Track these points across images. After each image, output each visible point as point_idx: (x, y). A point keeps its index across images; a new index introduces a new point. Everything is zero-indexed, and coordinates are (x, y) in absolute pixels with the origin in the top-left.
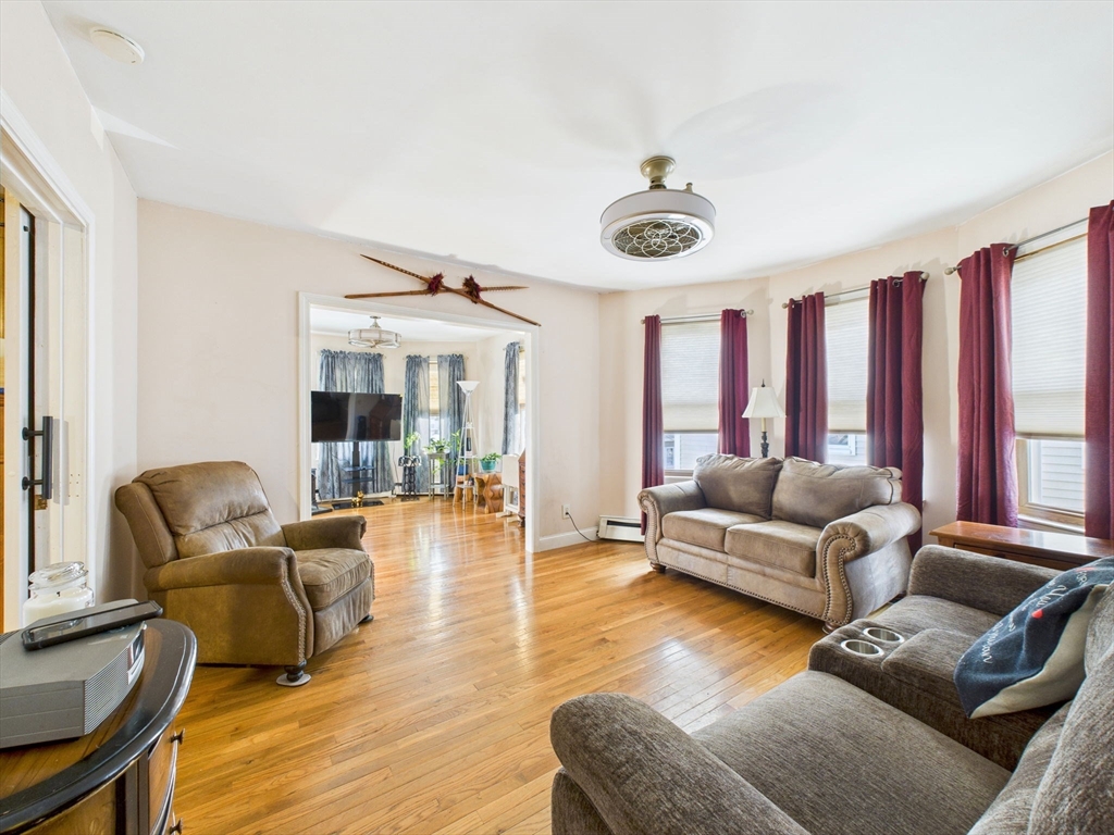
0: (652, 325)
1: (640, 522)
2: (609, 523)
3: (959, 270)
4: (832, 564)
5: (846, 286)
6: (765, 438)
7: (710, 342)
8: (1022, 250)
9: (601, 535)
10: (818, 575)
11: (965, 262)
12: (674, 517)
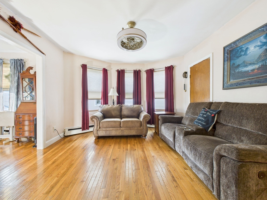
0: (84, 67)
1: (81, 127)
2: (69, 130)
3: (146, 72)
4: (145, 123)
5: (127, 69)
6: (113, 100)
7: (100, 76)
8: (155, 70)
9: (66, 135)
10: (142, 126)
11: (147, 70)
12: (104, 121)
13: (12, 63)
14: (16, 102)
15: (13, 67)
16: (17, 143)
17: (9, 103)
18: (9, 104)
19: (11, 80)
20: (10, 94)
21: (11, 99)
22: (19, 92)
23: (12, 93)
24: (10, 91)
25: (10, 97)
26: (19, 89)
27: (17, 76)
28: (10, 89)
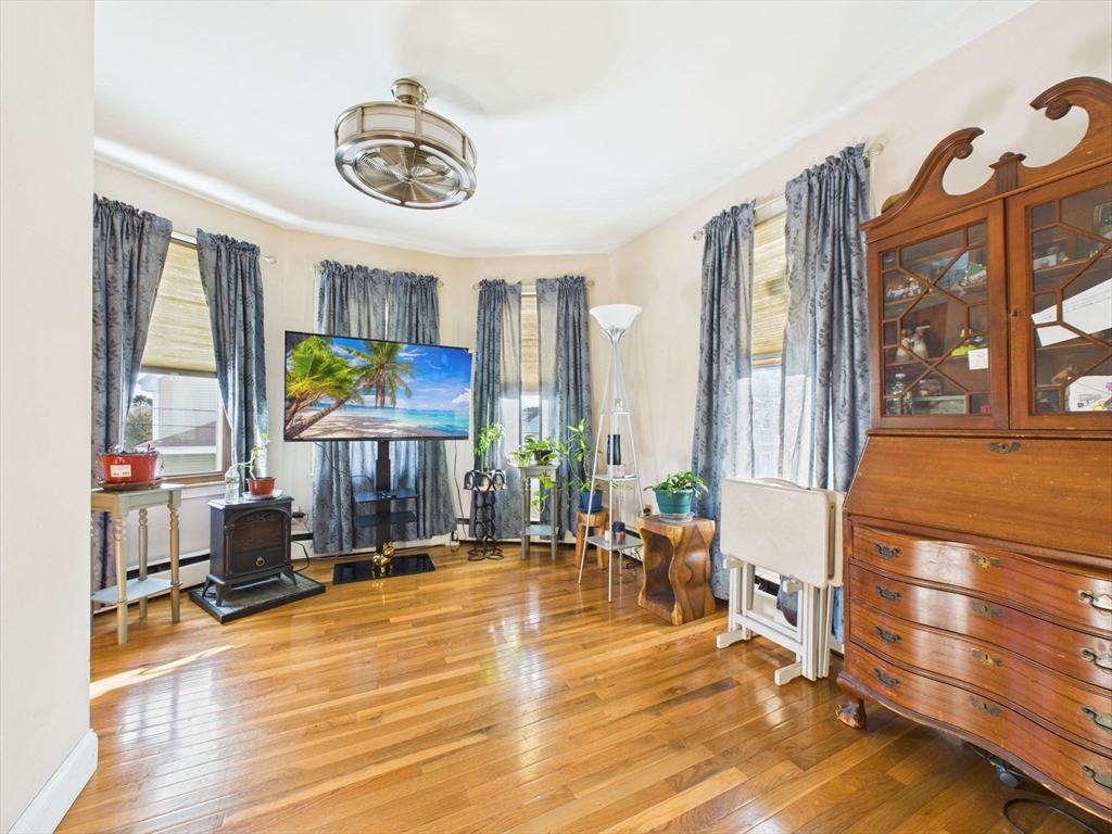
13: (794, 198)
14: (819, 429)
15: (799, 224)
16: (856, 728)
17: (782, 432)
18: (782, 439)
19: (793, 302)
20: (783, 382)
21: (790, 412)
22: (835, 366)
23: (794, 374)
24: (783, 365)
25: (783, 399)
26: (835, 348)
27: (828, 266)
28: (784, 356)
